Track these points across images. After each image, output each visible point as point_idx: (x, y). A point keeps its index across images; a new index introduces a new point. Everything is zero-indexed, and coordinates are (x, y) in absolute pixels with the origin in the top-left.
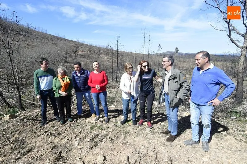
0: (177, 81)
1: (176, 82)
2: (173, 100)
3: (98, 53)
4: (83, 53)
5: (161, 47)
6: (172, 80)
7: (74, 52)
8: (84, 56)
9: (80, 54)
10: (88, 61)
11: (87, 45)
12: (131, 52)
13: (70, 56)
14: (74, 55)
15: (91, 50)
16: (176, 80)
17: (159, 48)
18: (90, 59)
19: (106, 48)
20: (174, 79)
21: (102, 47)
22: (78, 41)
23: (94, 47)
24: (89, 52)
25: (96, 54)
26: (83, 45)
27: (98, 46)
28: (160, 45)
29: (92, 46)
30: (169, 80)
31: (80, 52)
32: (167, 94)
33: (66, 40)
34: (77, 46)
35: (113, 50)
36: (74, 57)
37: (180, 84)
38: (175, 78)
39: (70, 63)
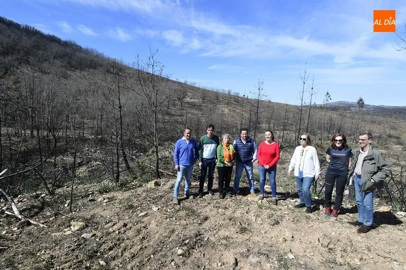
0: (375, 164)
1: (372, 164)
2: (365, 183)
3: (215, 101)
4: (192, 100)
5: (329, 96)
6: (368, 161)
7: (179, 98)
8: (193, 105)
9: (188, 103)
10: (200, 113)
11: (199, 89)
12: (270, 102)
13: (174, 105)
14: (180, 103)
15: (204, 97)
16: (373, 161)
17: (325, 98)
18: (201, 110)
19: (227, 93)
20: (371, 160)
21: (221, 92)
22: (186, 82)
23: (209, 91)
24: (201, 100)
25: (212, 102)
26: (194, 89)
27: (215, 90)
28: (328, 94)
29: (206, 90)
30: (364, 161)
31: (188, 100)
32: (359, 177)
33: (170, 80)
34: (184, 89)
35: (238, 97)
36: (179, 107)
37: (378, 167)
38: (373, 159)
39: (173, 115)
